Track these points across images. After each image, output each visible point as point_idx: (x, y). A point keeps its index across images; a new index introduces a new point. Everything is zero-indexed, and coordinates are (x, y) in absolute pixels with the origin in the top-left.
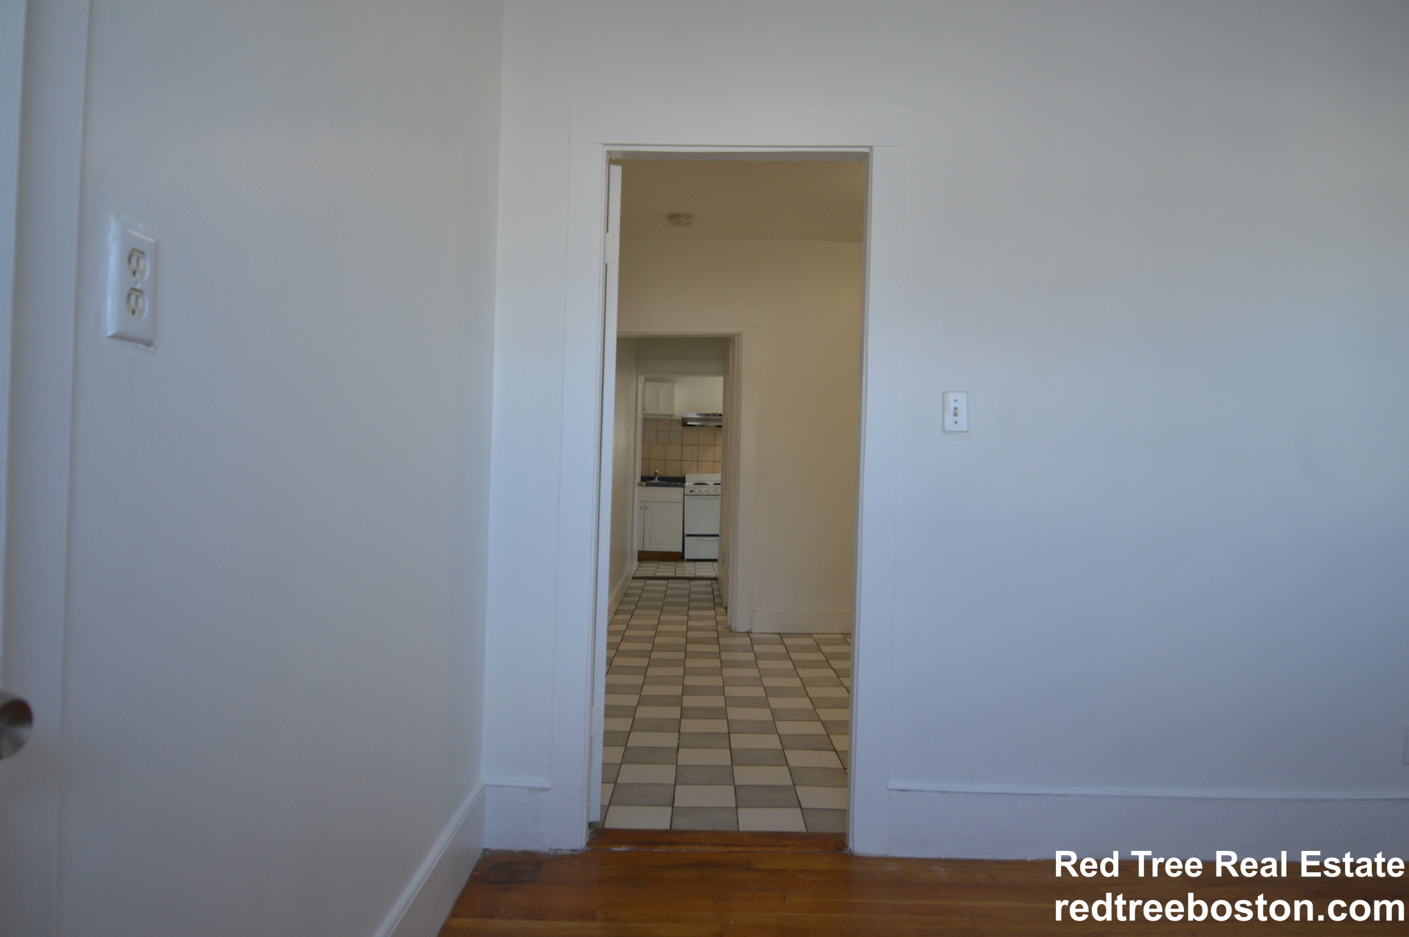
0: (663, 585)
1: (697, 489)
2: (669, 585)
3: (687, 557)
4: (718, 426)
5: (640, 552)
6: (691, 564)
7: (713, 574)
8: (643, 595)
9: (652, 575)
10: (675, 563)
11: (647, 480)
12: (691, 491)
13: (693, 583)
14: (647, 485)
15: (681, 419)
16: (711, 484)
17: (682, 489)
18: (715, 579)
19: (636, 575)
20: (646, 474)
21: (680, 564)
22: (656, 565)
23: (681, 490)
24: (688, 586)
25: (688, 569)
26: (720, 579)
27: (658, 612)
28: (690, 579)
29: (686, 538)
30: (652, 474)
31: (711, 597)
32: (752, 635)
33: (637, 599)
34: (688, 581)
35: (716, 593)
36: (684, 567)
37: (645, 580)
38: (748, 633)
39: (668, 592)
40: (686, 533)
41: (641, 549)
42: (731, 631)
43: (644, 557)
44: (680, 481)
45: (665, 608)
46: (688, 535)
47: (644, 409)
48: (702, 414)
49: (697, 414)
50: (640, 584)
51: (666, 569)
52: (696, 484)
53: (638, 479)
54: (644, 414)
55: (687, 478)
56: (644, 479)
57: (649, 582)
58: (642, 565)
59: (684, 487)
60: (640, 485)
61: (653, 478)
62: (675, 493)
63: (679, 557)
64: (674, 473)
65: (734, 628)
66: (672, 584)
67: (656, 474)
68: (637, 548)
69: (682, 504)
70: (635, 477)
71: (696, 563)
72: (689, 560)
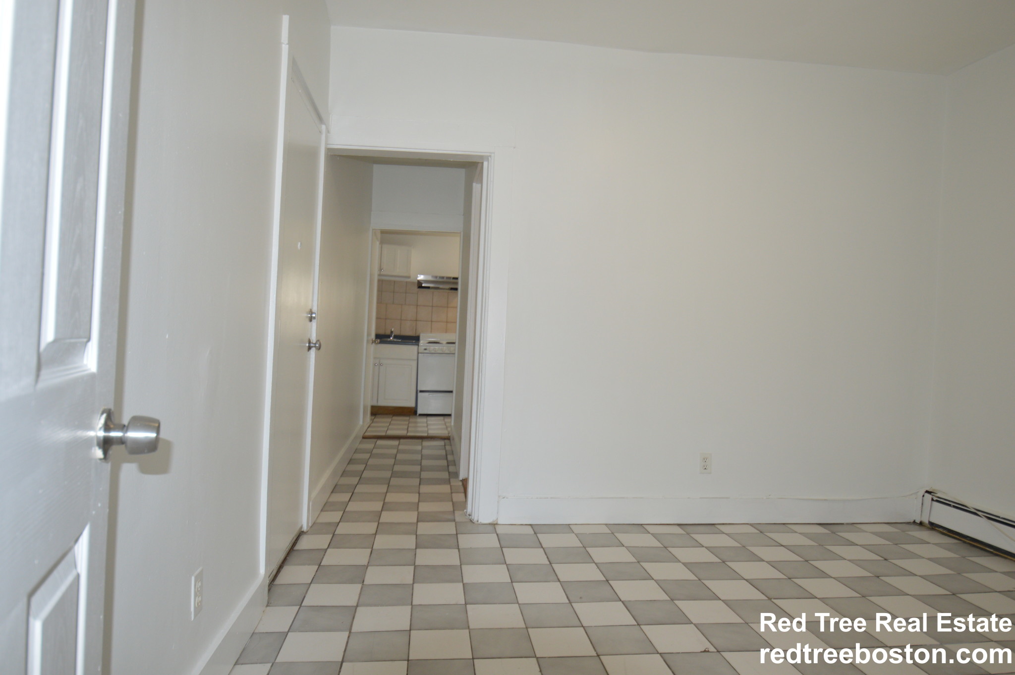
0: (392, 447)
1: (433, 347)
2: (401, 447)
3: (419, 411)
4: (452, 289)
5: (373, 407)
6: (424, 419)
7: (444, 433)
8: (370, 462)
9: (383, 434)
10: (408, 418)
11: (382, 338)
12: (425, 349)
13: (426, 443)
14: (381, 342)
15: (417, 281)
16: (445, 342)
17: (417, 346)
18: (448, 438)
19: (367, 434)
20: (382, 332)
21: (413, 419)
22: (389, 420)
23: (415, 348)
24: (419, 448)
25: (421, 427)
26: (453, 439)
27: (383, 488)
28: (422, 438)
29: (420, 394)
30: (388, 333)
31: (444, 463)
32: (500, 530)
33: (362, 467)
34: (420, 441)
35: (450, 458)
36: (416, 422)
37: (375, 440)
38: (494, 525)
39: (399, 456)
40: (419, 389)
41: (375, 404)
42: (471, 525)
43: (377, 412)
44: (414, 339)
45: (394, 481)
46: (421, 391)
47: (380, 269)
48: (436, 277)
49: (433, 277)
50: (369, 445)
51: (398, 426)
52: (430, 343)
53: (373, 336)
54: (380, 275)
55: (421, 338)
56: (378, 336)
57: (380, 442)
58: (375, 420)
59: (418, 345)
60: (373, 342)
61: (389, 336)
62: (409, 350)
63: (411, 412)
64: (408, 332)
65: (475, 519)
66: (405, 445)
67: (392, 332)
68: (370, 403)
69: (416, 362)
70: (369, 334)
71: (429, 418)
72: (421, 415)
